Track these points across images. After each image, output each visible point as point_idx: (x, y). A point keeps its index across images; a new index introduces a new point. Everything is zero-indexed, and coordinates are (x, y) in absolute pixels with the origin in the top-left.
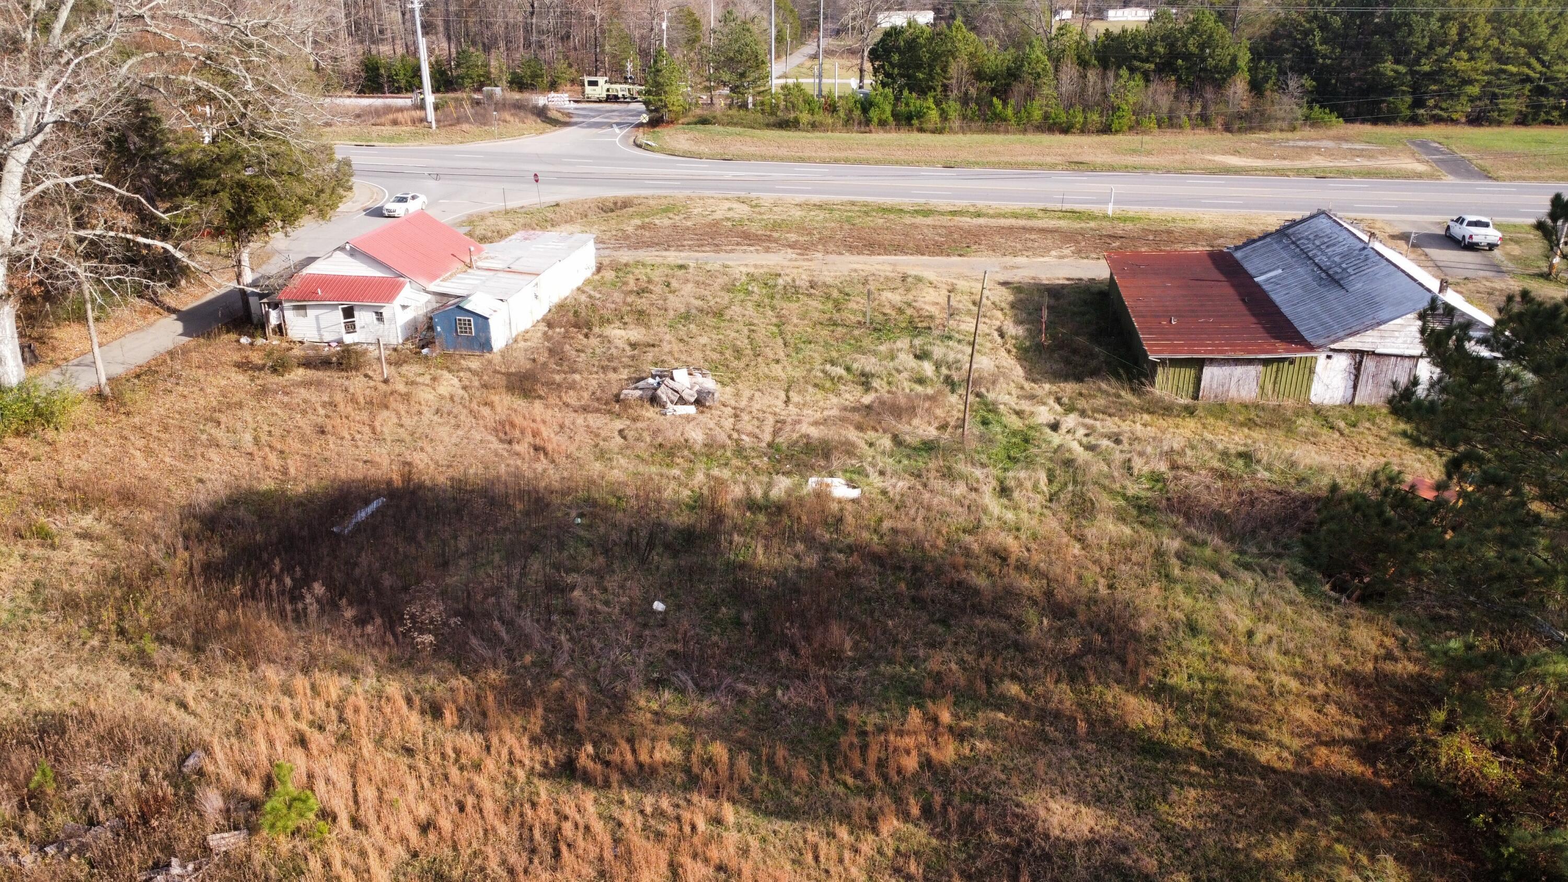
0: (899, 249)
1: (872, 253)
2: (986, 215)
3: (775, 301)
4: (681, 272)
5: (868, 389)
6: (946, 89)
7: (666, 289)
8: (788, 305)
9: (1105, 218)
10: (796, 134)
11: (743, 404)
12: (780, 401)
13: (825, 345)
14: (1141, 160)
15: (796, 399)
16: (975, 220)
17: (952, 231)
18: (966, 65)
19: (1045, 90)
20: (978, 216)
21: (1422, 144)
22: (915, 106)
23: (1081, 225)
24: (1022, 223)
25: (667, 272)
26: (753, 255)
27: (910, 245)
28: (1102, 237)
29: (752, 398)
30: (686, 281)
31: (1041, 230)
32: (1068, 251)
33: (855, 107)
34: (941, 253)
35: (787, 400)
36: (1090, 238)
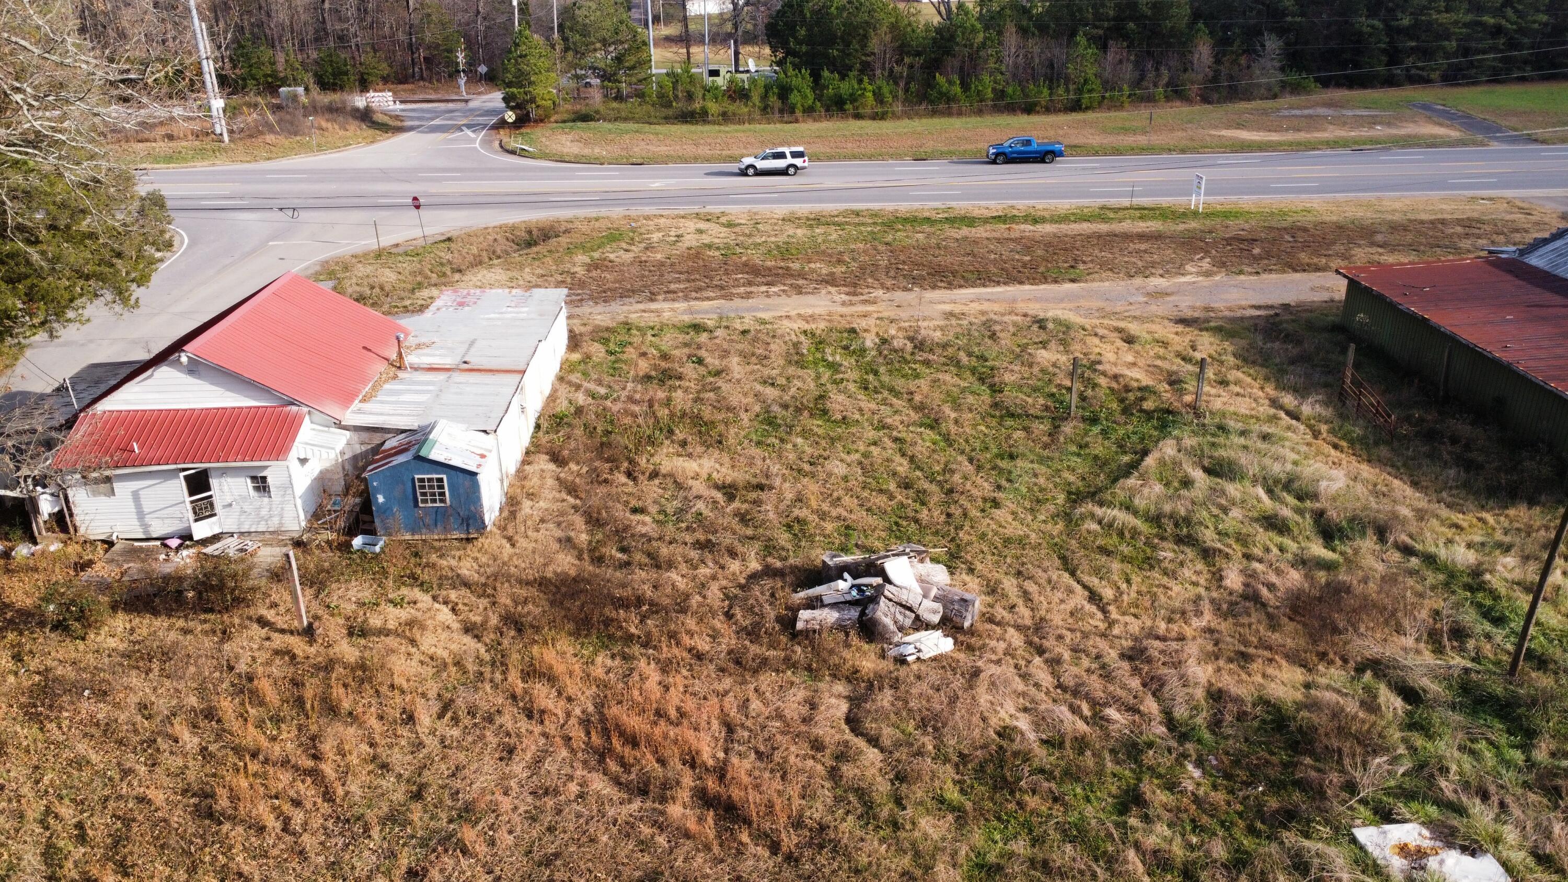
2: (1044, 220)
3: (886, 379)
4: (704, 337)
5: (1207, 554)
6: (866, 69)
7: (702, 370)
8: (912, 385)
9: (1195, 214)
10: (707, 128)
11: (1024, 613)
12: (1079, 598)
13: (1042, 460)
14: (1142, 140)
15: (1108, 593)
16: (1039, 227)
17: (1028, 245)
18: (888, 38)
19: (991, 65)
20: (1035, 221)
21: (1425, 107)
22: (845, 87)
23: (1181, 227)
24: (1104, 228)
25: (682, 338)
26: (783, 299)
27: (993, 269)
28: (1228, 241)
29: (1026, 596)
30: (725, 354)
31: (1142, 237)
32: (1206, 264)
33: (767, 92)
34: (1045, 279)
35: (1094, 597)
36: (1215, 243)
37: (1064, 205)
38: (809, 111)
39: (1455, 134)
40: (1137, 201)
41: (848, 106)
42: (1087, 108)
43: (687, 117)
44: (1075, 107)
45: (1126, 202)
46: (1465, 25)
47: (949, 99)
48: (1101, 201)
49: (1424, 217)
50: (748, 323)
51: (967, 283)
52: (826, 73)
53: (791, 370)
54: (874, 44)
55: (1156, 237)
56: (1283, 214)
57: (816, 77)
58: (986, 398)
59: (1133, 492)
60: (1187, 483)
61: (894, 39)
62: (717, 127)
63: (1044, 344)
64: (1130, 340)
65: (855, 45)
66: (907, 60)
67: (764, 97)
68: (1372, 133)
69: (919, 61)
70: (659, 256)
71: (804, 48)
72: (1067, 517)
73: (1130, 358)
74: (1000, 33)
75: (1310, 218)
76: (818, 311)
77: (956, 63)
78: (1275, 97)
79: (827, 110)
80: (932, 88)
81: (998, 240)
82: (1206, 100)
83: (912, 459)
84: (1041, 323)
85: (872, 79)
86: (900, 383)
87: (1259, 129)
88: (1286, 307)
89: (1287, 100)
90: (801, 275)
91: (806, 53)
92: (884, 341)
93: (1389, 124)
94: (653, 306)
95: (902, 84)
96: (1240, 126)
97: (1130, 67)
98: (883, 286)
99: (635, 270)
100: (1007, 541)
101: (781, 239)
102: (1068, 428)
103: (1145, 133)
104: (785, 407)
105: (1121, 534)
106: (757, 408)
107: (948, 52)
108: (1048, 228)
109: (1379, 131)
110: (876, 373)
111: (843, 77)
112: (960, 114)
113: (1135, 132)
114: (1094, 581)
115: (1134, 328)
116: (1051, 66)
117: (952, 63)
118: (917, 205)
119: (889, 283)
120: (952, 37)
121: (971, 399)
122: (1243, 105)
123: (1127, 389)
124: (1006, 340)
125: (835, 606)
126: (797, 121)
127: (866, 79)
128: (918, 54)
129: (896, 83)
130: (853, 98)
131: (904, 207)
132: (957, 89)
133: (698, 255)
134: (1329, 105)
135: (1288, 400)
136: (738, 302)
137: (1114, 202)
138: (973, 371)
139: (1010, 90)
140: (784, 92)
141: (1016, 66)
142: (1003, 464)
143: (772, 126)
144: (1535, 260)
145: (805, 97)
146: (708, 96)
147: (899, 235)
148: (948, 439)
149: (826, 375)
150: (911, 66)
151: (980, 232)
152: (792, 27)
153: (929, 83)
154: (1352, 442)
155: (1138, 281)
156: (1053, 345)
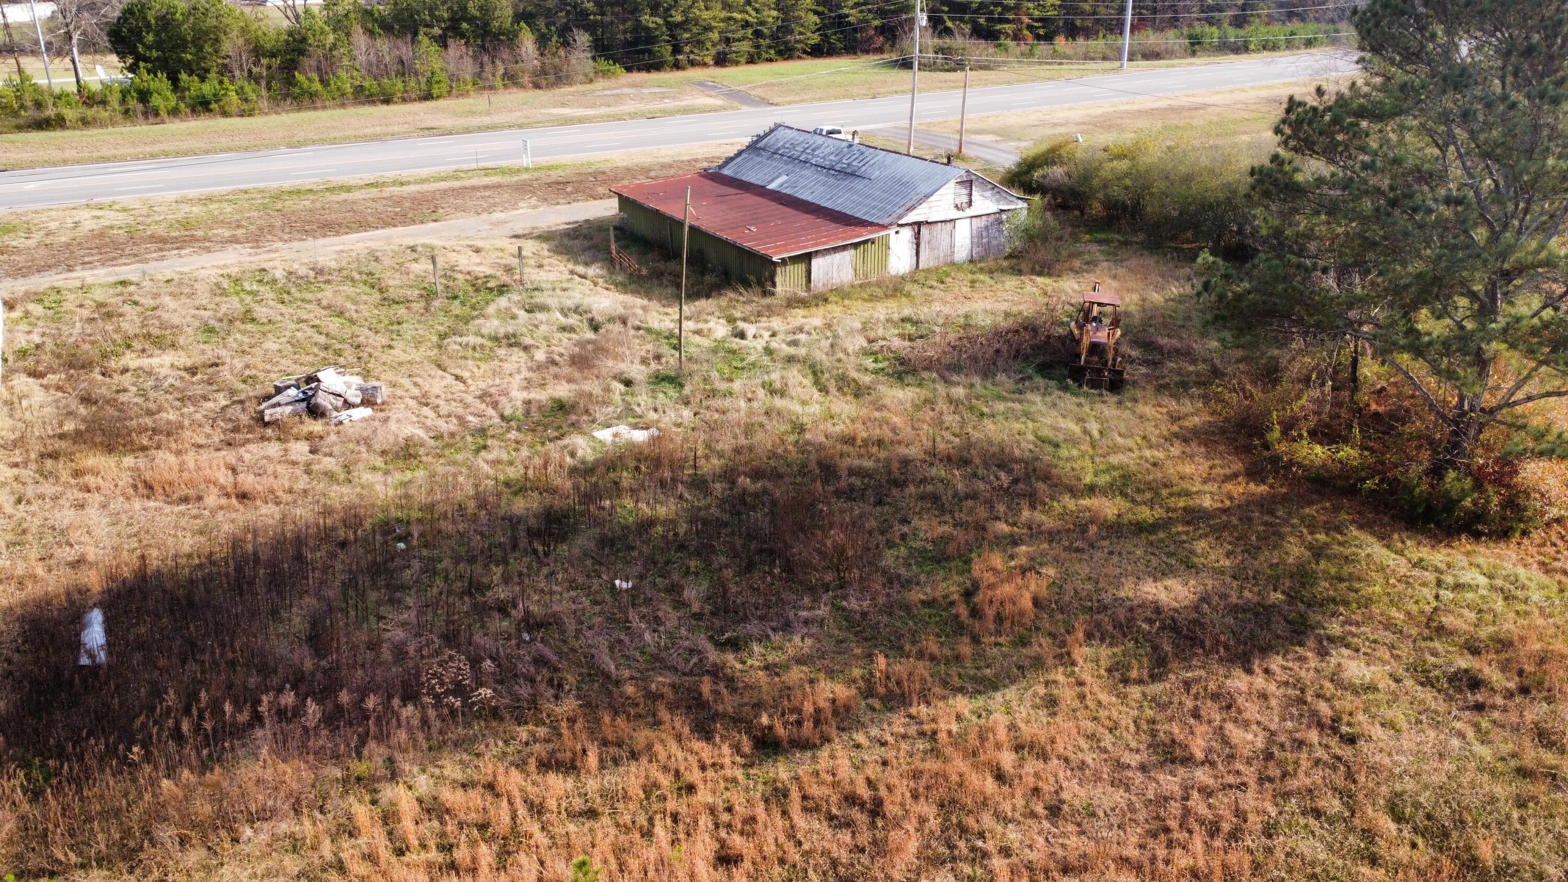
0: (363, 225)
1: (338, 233)
2: (409, 183)
3: (298, 295)
4: (132, 288)
5: (526, 348)
6: (225, 70)
7: (138, 309)
8: (319, 296)
9: (527, 169)
10: (67, 133)
11: (416, 392)
12: (450, 379)
13: (419, 322)
14: (487, 120)
15: (466, 374)
16: (405, 188)
17: (398, 201)
18: (241, 42)
19: (346, 62)
20: (402, 184)
21: (701, 84)
22: (207, 89)
23: (516, 178)
24: (457, 184)
25: (111, 291)
26: (195, 257)
27: (370, 219)
28: (549, 185)
29: (416, 384)
30: (156, 296)
31: (486, 187)
32: (533, 201)
33: (124, 97)
34: (413, 222)
35: (457, 378)
36: (540, 187)
37: (425, 172)
38: (174, 112)
39: (719, 102)
40: (482, 165)
41: (214, 106)
42: (438, 97)
43: (42, 125)
44: (428, 97)
45: (474, 166)
46: (723, 20)
47: (312, 96)
48: (454, 167)
49: (685, 158)
50: (169, 274)
51: (350, 230)
52: (184, 76)
53: (218, 299)
54: (227, 47)
55: (499, 186)
56: (590, 164)
57: (174, 80)
58: (377, 296)
59: (479, 326)
60: (514, 317)
61: (247, 42)
62: (78, 133)
63: (416, 260)
64: (477, 251)
65: (208, 49)
66: (264, 61)
67: (123, 101)
68: (663, 106)
69: (276, 62)
70: (63, 239)
71: (155, 54)
72: (440, 347)
73: (478, 260)
74: (348, 34)
75: (609, 165)
76: (229, 262)
77: (313, 63)
78: (591, 81)
79: (193, 110)
80: (294, 85)
81: (373, 200)
82: (537, 86)
83: (327, 335)
84: (413, 249)
85: (232, 79)
86: (309, 296)
87: (579, 107)
88: (587, 221)
89: (600, 84)
90: (206, 239)
91: (157, 59)
92: (290, 273)
93: (674, 98)
94: (73, 275)
95: (263, 83)
96: (563, 105)
97: (470, 60)
98: (281, 239)
99: (43, 252)
100: (400, 364)
101: (180, 216)
102: (437, 303)
103: (488, 114)
104: (221, 320)
105: (474, 349)
106: (197, 324)
107: (302, 52)
108: (413, 188)
109: (668, 104)
110: (289, 293)
111: (203, 79)
112: (324, 108)
113: (481, 114)
114: (458, 372)
115: (480, 244)
116: (402, 62)
117: (307, 62)
118: (298, 182)
119: (286, 237)
120: (304, 40)
121: (365, 297)
122: (567, 89)
123: (477, 278)
124: (387, 261)
125: (287, 404)
126: (163, 122)
127: (226, 80)
128: (273, 55)
129: (258, 83)
130: (217, 98)
131: (287, 185)
132: (317, 86)
133: (101, 235)
134: (634, 85)
135: (580, 269)
136: (153, 264)
137: (465, 167)
138: (365, 283)
139: (366, 84)
140: (144, 96)
141: (370, 64)
142: (395, 327)
143: (138, 128)
144: (726, 172)
145: (167, 99)
146: (60, 103)
147: (289, 204)
148: (352, 322)
149: (248, 299)
150: (269, 67)
151: (357, 195)
152: (137, 34)
153: (290, 82)
154: (616, 285)
155: (484, 216)
156: (423, 259)
